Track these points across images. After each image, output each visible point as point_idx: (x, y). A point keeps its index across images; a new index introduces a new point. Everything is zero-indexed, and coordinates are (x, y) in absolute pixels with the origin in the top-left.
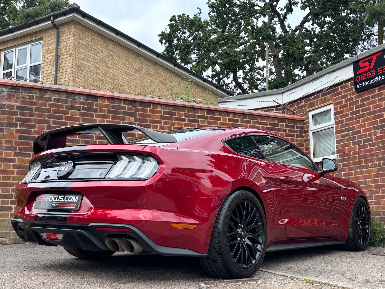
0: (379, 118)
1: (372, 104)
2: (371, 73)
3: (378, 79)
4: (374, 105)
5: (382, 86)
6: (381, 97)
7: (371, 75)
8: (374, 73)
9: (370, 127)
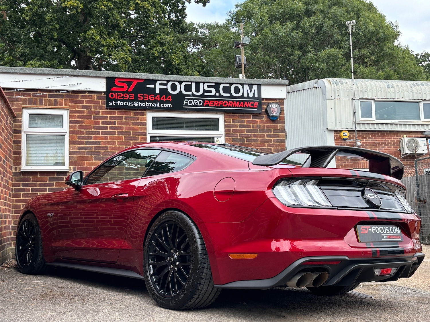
0: (133, 140)
1: (125, 125)
2: (129, 95)
3: (136, 104)
4: (128, 126)
5: (139, 111)
6: (136, 121)
7: (129, 97)
8: (133, 97)
9: (120, 146)
